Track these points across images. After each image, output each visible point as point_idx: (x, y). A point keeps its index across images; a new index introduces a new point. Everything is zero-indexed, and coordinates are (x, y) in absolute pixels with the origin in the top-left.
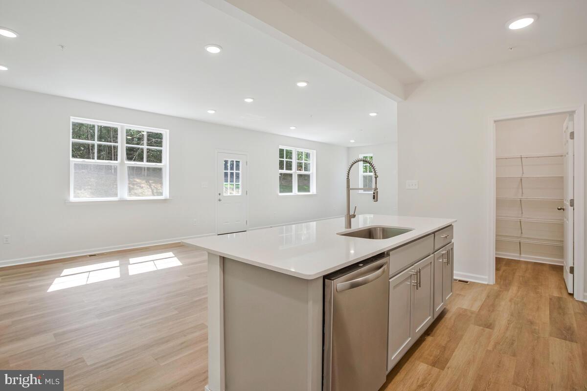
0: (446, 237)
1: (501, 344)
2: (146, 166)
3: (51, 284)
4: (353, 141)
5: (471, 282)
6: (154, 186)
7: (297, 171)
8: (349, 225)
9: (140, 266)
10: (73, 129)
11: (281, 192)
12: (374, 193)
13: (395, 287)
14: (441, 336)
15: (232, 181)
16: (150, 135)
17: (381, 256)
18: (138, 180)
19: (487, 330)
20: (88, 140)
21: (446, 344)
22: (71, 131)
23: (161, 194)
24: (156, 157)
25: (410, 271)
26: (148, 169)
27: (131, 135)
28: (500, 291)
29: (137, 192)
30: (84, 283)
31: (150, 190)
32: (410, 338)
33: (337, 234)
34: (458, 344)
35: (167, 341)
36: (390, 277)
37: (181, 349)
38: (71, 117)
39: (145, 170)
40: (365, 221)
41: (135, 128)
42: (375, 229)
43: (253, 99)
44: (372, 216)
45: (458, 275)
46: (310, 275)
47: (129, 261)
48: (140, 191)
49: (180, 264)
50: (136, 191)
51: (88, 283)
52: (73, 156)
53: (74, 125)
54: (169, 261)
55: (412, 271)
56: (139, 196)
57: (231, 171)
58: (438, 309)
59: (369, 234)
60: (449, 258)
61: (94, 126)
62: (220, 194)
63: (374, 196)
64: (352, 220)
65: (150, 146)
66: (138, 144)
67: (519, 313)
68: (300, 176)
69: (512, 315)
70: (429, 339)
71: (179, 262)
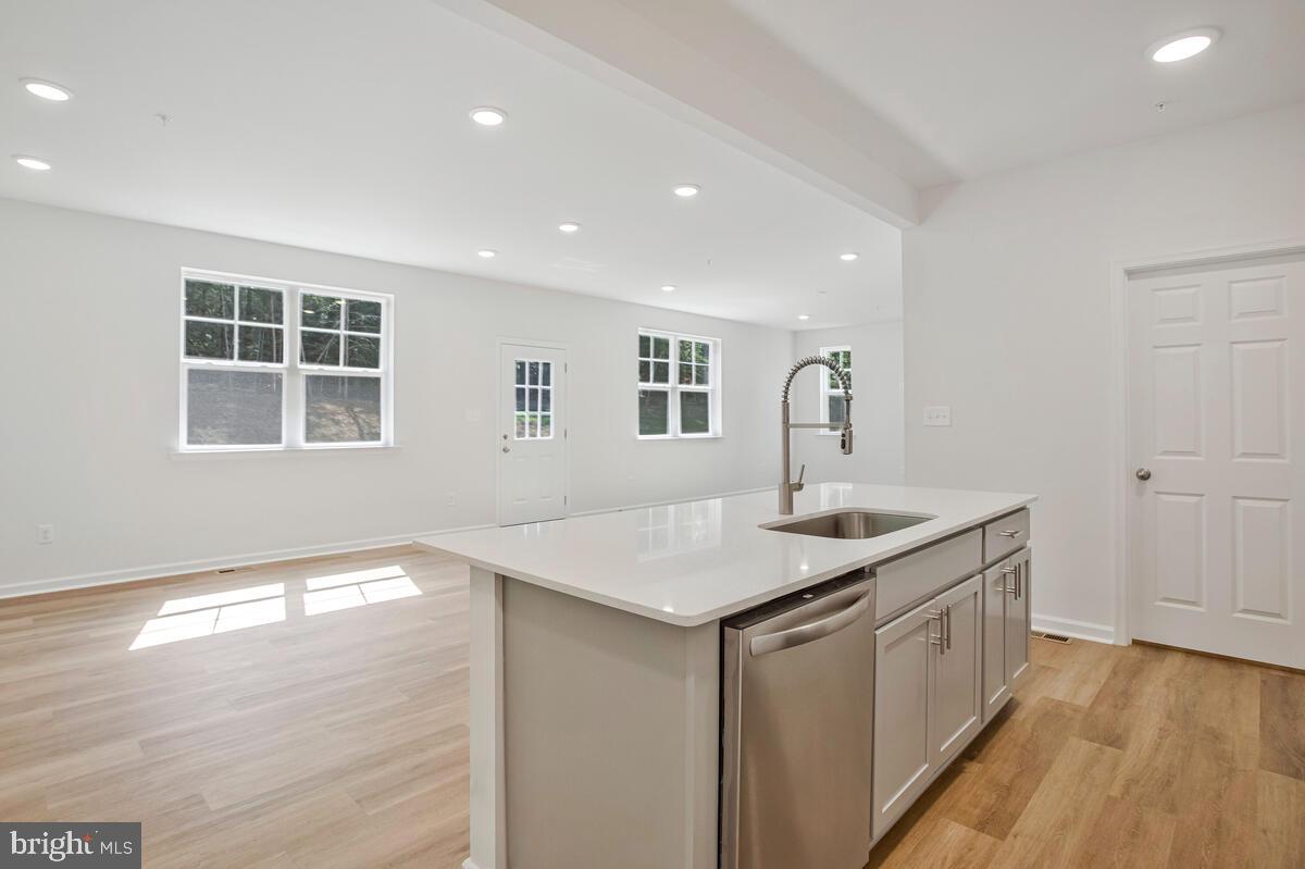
0: (1012, 536)
1: (1142, 783)
2: (346, 375)
3: (137, 632)
4: (806, 317)
5: (1075, 639)
6: (364, 420)
7: (680, 386)
8: (788, 506)
9: (330, 595)
10: (188, 294)
11: (642, 432)
12: (843, 435)
13: (889, 648)
14: (1000, 762)
15: (533, 408)
16: (355, 307)
17: (856, 575)
18: (329, 407)
19: (1110, 750)
20: (221, 317)
21: (1012, 781)
22: (183, 298)
23: (377, 436)
24: (366, 354)
25: (924, 611)
26: (352, 380)
27: (314, 307)
28: (1142, 661)
29: (325, 432)
30: (208, 632)
31: (355, 428)
32: (927, 765)
33: (760, 526)
34: (1039, 781)
35: (384, 762)
36: (878, 623)
37: (413, 780)
38: (183, 268)
39: (343, 384)
40: (834, 497)
41: (321, 290)
42: (849, 514)
43: (578, 224)
44: (850, 487)
45: (1043, 623)
46: (688, 618)
47: (305, 584)
48: (334, 429)
49: (417, 592)
50: (323, 431)
51: (216, 632)
52: (189, 353)
53: (190, 285)
54: (393, 585)
55: (930, 610)
56: (332, 440)
57: (532, 388)
58: (996, 699)
59: (835, 526)
60: (1019, 583)
61: (232, 288)
62: (505, 437)
63: (843, 442)
64: (795, 494)
65: (355, 330)
66: (328, 326)
67: (1186, 711)
68: (685, 396)
69: (1170, 716)
70: (973, 768)
71: (415, 587)
